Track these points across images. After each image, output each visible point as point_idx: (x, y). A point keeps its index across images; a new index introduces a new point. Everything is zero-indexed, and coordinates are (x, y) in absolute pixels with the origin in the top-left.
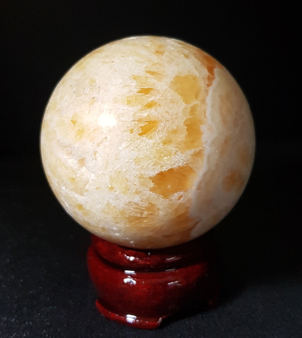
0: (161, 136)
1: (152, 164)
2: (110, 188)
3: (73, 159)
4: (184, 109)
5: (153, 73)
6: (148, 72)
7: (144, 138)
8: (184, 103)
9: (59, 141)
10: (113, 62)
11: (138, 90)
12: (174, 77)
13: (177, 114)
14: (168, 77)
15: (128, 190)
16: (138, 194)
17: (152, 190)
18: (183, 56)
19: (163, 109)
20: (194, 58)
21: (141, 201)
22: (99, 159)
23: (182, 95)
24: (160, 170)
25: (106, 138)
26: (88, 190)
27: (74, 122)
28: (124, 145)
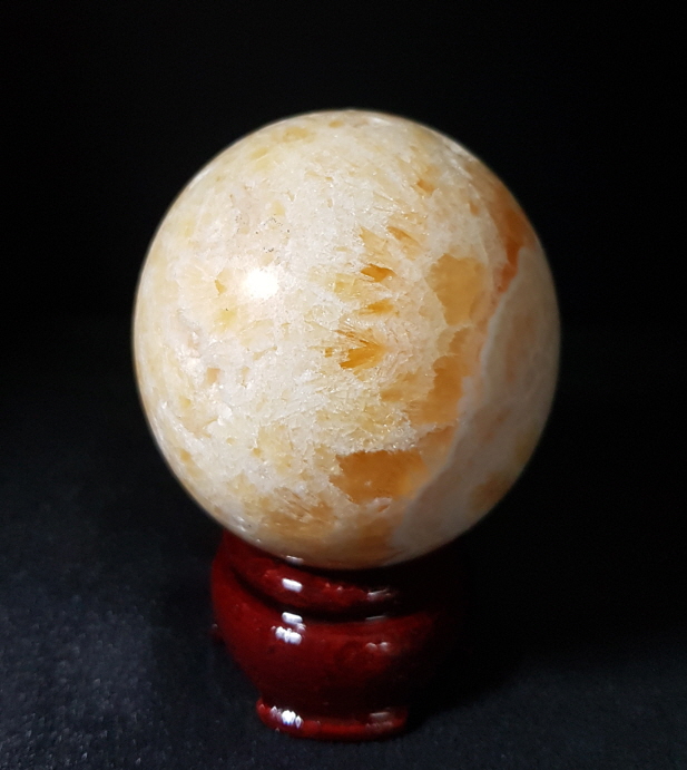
0: (382, 380)
1: (350, 432)
2: (255, 449)
3: (199, 360)
4: (443, 334)
5: (400, 234)
6: (392, 229)
7: (349, 373)
8: (444, 322)
9: (179, 312)
10: (329, 179)
11: (363, 266)
12: (439, 257)
13: (425, 342)
14: (429, 254)
15: (289, 466)
16: (304, 479)
17: (334, 480)
18: (468, 205)
19: (403, 324)
20: (487, 215)
21: (308, 494)
22: (250, 386)
23: (446, 301)
24: (361, 448)
25: (275, 349)
26: (210, 436)
27: (220, 288)
28: (307, 376)
